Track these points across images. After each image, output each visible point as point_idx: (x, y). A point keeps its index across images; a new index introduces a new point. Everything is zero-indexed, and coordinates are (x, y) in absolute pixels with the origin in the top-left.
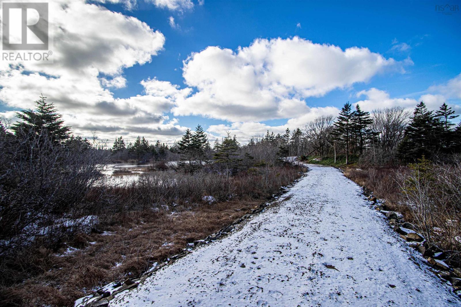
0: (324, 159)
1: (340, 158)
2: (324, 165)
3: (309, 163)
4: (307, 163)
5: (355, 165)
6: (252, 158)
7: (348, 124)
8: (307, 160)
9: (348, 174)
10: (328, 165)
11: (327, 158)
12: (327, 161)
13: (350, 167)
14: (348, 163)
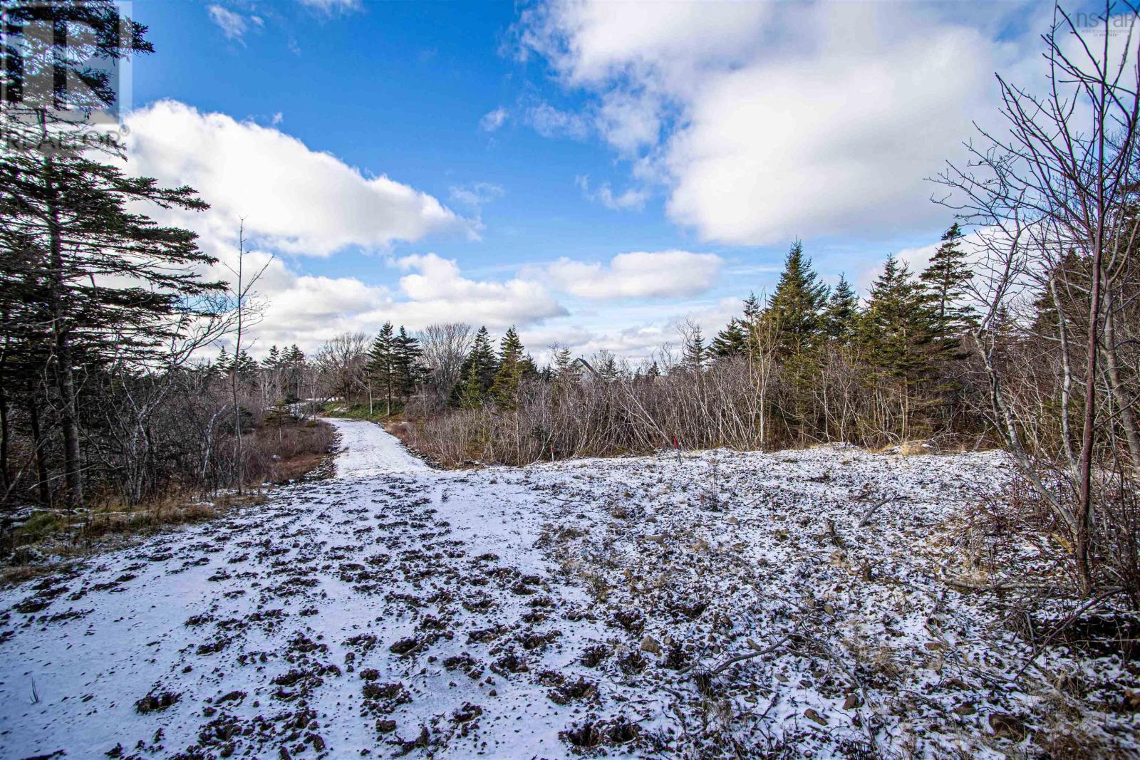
0: (352, 408)
1: (379, 406)
2: (354, 418)
3: (328, 416)
4: (324, 416)
5: (400, 416)
6: (249, 414)
7: (389, 355)
8: (323, 410)
9: (390, 429)
10: (361, 418)
11: (358, 406)
12: (359, 412)
13: (394, 421)
14: (391, 414)
